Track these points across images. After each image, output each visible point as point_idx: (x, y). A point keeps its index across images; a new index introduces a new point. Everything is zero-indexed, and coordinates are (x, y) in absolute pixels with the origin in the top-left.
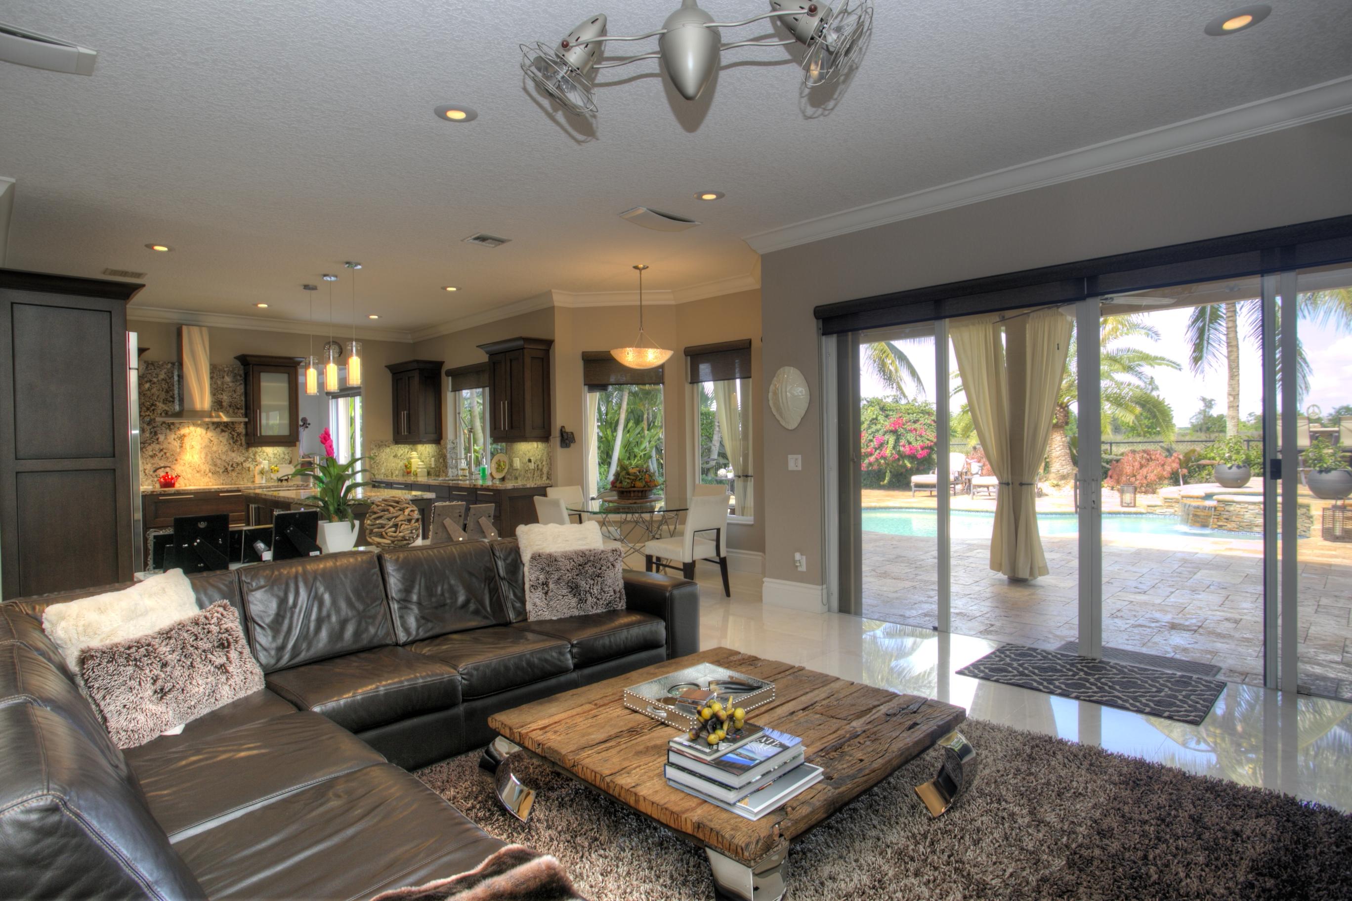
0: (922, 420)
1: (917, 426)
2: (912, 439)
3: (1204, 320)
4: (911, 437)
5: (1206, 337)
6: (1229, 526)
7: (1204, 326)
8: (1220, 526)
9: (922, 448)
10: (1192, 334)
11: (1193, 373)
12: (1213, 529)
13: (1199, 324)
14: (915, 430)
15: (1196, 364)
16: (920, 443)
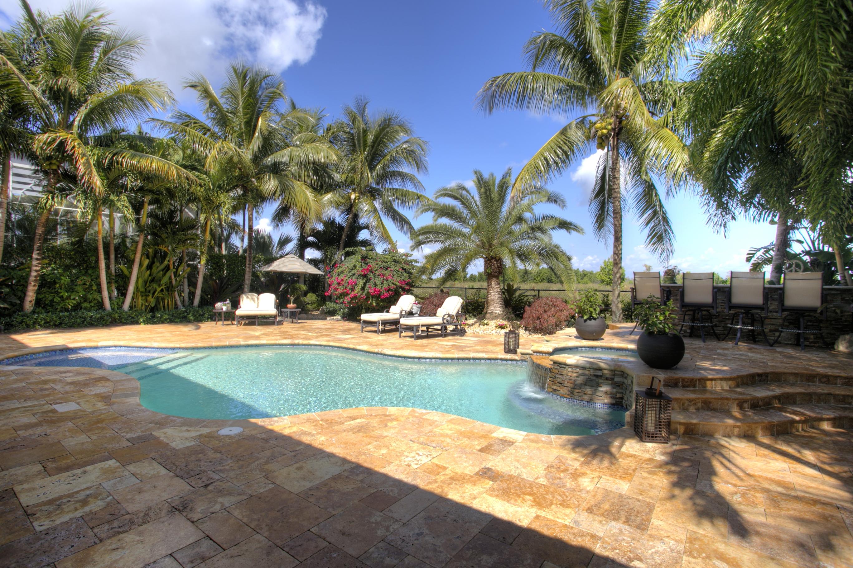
0: (393, 268)
1: (387, 272)
2: (378, 283)
3: (604, 195)
4: (378, 281)
5: (606, 209)
6: (562, 391)
7: (604, 200)
8: (555, 390)
9: (388, 290)
10: (595, 206)
11: (598, 237)
12: (549, 393)
13: (600, 198)
14: (384, 275)
15: (600, 230)
16: (385, 286)
